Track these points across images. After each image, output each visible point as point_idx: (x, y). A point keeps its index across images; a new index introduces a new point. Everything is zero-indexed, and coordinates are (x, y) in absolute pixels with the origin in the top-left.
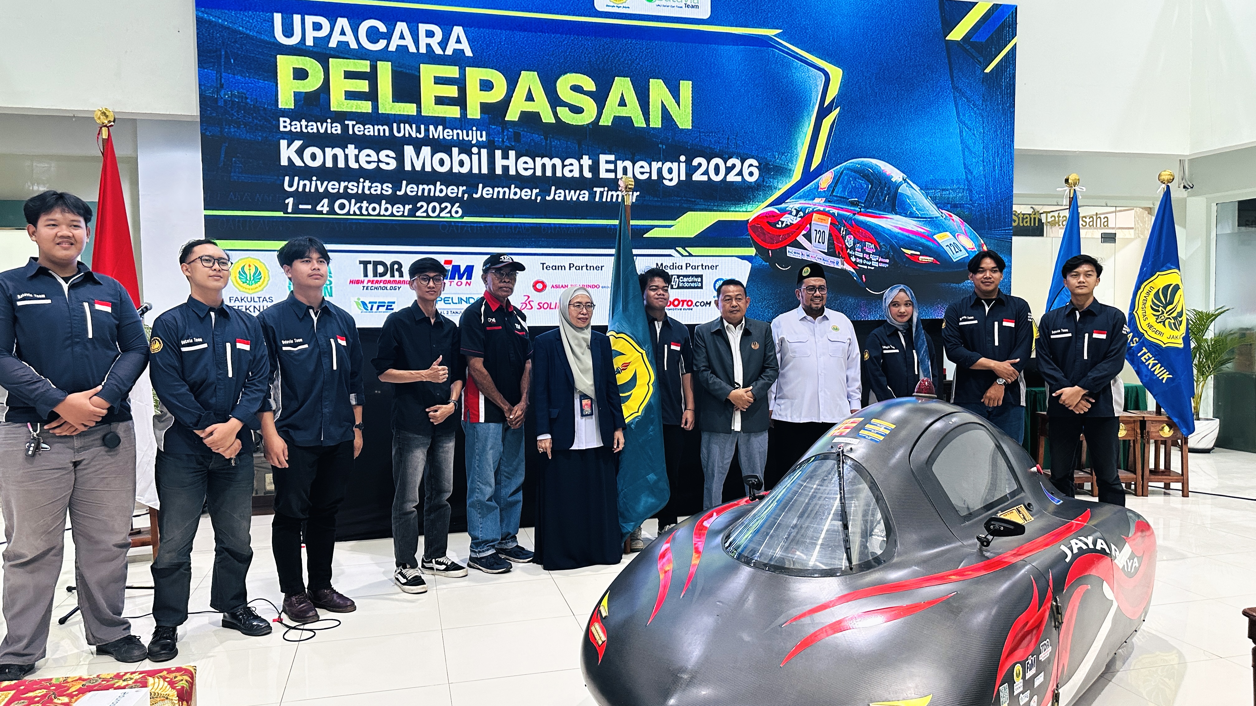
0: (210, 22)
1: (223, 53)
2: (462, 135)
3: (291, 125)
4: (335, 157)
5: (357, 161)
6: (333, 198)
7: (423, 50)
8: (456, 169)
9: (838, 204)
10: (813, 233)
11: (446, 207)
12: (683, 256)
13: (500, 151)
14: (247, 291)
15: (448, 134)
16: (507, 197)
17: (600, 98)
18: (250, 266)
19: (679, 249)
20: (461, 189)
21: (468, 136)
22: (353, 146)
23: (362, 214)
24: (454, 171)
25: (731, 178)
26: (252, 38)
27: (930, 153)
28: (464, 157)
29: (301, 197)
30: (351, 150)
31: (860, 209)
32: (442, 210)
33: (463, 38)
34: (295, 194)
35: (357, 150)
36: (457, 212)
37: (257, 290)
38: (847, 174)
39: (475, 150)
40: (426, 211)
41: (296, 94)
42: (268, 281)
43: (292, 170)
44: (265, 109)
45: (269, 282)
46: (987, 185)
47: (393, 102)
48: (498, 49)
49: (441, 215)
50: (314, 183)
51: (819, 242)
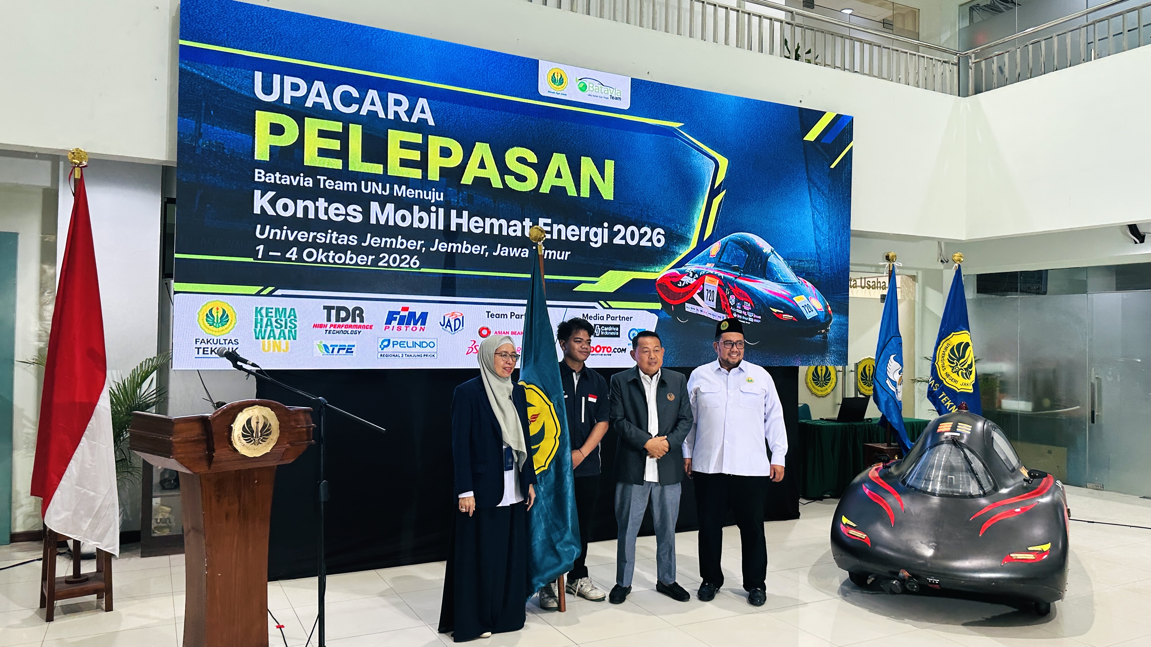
0: (193, 74)
1: (204, 104)
2: (423, 194)
3: (266, 177)
4: (306, 208)
5: (326, 212)
6: (302, 246)
7: (391, 116)
8: (416, 224)
9: (724, 268)
10: (705, 292)
11: (406, 259)
12: (604, 308)
13: (455, 211)
14: (214, 333)
15: (410, 193)
16: (459, 251)
17: (541, 169)
18: (218, 309)
19: (602, 302)
20: (420, 242)
21: (428, 196)
22: (323, 199)
23: (328, 263)
24: (414, 226)
25: (643, 243)
26: (233, 92)
27: (791, 231)
28: (424, 214)
29: (271, 244)
30: (322, 203)
31: (740, 273)
32: (402, 261)
33: (427, 109)
34: (266, 242)
35: (327, 203)
36: (415, 264)
37: (224, 332)
38: (730, 245)
39: (433, 209)
40: (388, 262)
41: (272, 148)
42: (235, 324)
43: (264, 218)
44: (241, 160)
45: (236, 325)
46: (831, 259)
47: (362, 161)
48: (457, 120)
49: (401, 265)
50: (284, 232)
51: (710, 300)
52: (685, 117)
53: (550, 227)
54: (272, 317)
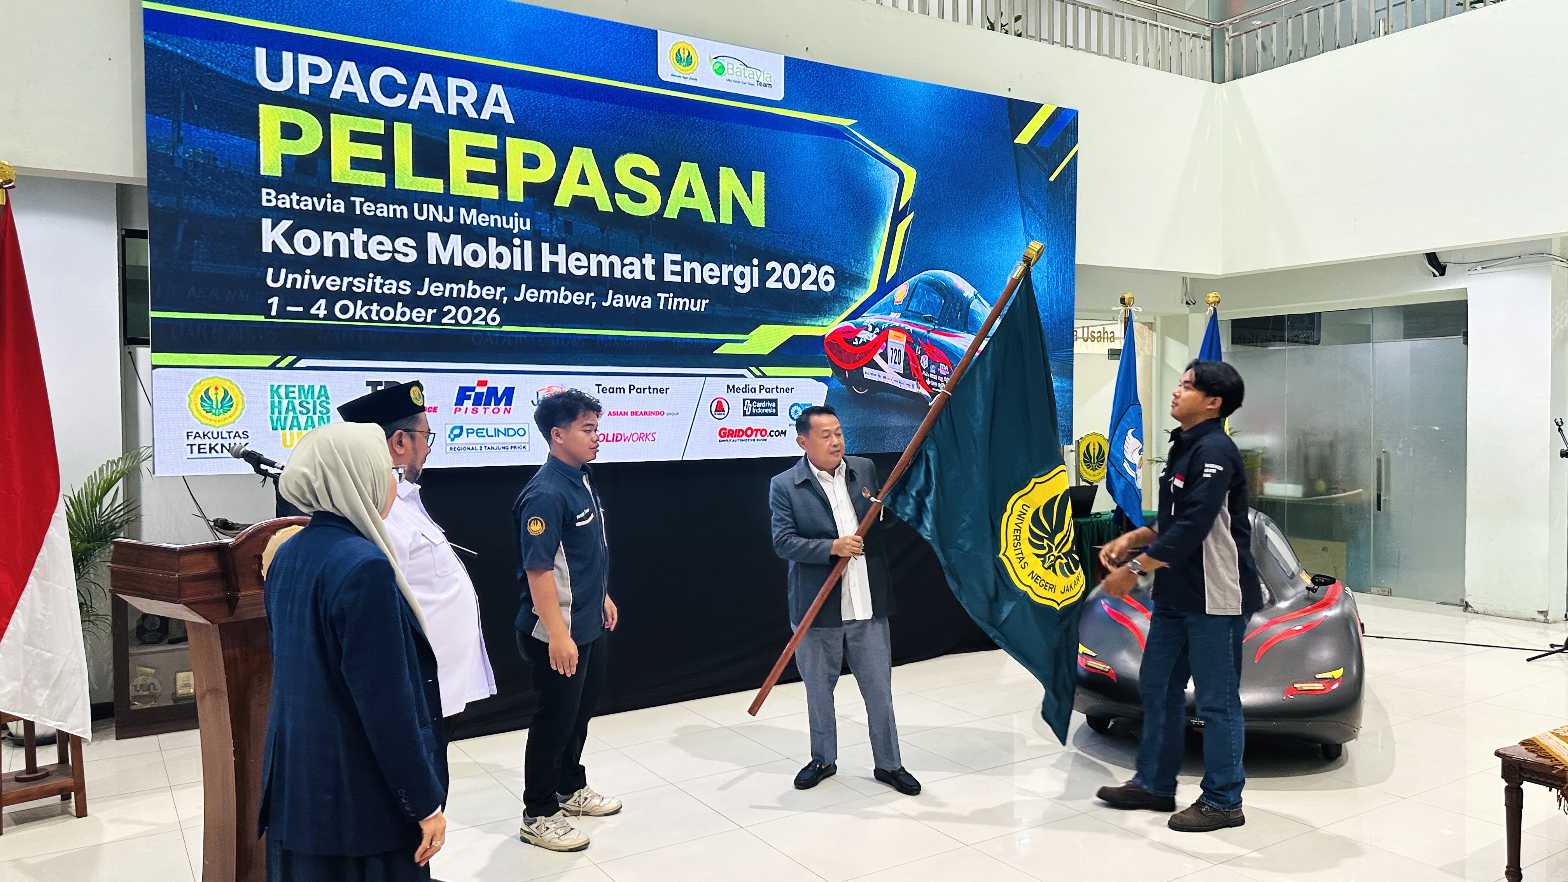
0: (165, 51)
1: (183, 95)
2: (502, 221)
3: (277, 199)
4: (336, 244)
5: (365, 249)
6: (332, 297)
7: (452, 111)
8: (493, 264)
9: (913, 319)
10: (889, 352)
11: (480, 313)
12: (756, 376)
13: (548, 244)
14: (213, 423)
15: (484, 220)
16: (555, 301)
17: (665, 184)
18: (216, 389)
19: (753, 368)
20: (499, 289)
21: (508, 223)
22: (360, 230)
23: (371, 320)
24: (490, 267)
25: (806, 286)
26: (224, 78)
27: (1000, 267)
28: (503, 249)
29: (289, 295)
30: (358, 235)
31: (934, 326)
32: (475, 316)
33: (503, 100)
34: (281, 292)
35: (366, 236)
36: (494, 319)
37: (226, 421)
38: (921, 287)
39: (517, 241)
40: (455, 317)
41: (284, 157)
42: (242, 409)
43: (277, 259)
44: (240, 174)
45: (244, 411)
46: (1051, 303)
47: (414, 175)
48: (545, 116)
49: (474, 322)
50: (307, 277)
51: (895, 363)
52: (858, 111)
53: (679, 266)
54: (295, 398)
